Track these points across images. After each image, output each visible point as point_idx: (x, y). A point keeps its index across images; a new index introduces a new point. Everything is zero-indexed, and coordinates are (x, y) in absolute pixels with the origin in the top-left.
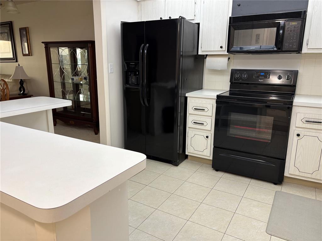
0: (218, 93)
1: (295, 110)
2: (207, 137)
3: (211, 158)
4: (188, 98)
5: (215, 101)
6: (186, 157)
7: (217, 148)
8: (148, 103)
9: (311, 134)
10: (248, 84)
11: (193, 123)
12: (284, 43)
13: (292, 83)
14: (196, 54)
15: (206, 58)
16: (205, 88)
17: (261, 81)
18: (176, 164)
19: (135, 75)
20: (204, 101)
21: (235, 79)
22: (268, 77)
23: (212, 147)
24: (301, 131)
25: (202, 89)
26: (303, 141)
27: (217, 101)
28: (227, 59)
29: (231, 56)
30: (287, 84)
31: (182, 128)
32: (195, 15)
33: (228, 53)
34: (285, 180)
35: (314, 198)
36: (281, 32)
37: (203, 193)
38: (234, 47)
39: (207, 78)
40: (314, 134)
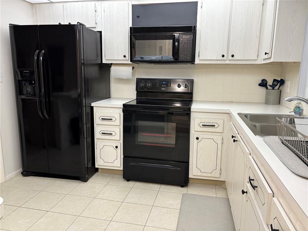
0: (125, 102)
1: (193, 115)
2: (117, 147)
3: (122, 169)
4: (94, 108)
5: (122, 110)
6: (97, 170)
7: (127, 158)
8: (48, 116)
9: (207, 137)
10: (152, 92)
11: (101, 134)
12: (180, 54)
13: (189, 91)
14: (100, 62)
15: (111, 67)
16: (113, 97)
17: (164, 89)
18: (85, 180)
19: (31, 84)
20: (111, 110)
21: (140, 88)
22: (169, 86)
23: (122, 156)
24: (199, 135)
25: (110, 98)
26: (202, 143)
27: (123, 111)
28: (131, 68)
29: (135, 65)
30: (185, 91)
31: (89, 140)
32: (96, 23)
33: (131, 63)
34: (190, 181)
35: (215, 196)
36: (177, 44)
37: (113, 209)
38: (136, 56)
39: (114, 87)
40: (210, 137)
